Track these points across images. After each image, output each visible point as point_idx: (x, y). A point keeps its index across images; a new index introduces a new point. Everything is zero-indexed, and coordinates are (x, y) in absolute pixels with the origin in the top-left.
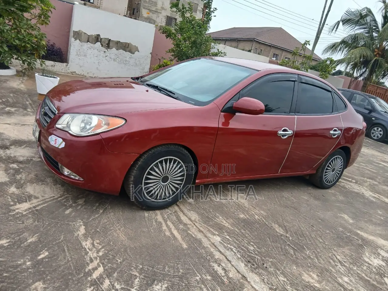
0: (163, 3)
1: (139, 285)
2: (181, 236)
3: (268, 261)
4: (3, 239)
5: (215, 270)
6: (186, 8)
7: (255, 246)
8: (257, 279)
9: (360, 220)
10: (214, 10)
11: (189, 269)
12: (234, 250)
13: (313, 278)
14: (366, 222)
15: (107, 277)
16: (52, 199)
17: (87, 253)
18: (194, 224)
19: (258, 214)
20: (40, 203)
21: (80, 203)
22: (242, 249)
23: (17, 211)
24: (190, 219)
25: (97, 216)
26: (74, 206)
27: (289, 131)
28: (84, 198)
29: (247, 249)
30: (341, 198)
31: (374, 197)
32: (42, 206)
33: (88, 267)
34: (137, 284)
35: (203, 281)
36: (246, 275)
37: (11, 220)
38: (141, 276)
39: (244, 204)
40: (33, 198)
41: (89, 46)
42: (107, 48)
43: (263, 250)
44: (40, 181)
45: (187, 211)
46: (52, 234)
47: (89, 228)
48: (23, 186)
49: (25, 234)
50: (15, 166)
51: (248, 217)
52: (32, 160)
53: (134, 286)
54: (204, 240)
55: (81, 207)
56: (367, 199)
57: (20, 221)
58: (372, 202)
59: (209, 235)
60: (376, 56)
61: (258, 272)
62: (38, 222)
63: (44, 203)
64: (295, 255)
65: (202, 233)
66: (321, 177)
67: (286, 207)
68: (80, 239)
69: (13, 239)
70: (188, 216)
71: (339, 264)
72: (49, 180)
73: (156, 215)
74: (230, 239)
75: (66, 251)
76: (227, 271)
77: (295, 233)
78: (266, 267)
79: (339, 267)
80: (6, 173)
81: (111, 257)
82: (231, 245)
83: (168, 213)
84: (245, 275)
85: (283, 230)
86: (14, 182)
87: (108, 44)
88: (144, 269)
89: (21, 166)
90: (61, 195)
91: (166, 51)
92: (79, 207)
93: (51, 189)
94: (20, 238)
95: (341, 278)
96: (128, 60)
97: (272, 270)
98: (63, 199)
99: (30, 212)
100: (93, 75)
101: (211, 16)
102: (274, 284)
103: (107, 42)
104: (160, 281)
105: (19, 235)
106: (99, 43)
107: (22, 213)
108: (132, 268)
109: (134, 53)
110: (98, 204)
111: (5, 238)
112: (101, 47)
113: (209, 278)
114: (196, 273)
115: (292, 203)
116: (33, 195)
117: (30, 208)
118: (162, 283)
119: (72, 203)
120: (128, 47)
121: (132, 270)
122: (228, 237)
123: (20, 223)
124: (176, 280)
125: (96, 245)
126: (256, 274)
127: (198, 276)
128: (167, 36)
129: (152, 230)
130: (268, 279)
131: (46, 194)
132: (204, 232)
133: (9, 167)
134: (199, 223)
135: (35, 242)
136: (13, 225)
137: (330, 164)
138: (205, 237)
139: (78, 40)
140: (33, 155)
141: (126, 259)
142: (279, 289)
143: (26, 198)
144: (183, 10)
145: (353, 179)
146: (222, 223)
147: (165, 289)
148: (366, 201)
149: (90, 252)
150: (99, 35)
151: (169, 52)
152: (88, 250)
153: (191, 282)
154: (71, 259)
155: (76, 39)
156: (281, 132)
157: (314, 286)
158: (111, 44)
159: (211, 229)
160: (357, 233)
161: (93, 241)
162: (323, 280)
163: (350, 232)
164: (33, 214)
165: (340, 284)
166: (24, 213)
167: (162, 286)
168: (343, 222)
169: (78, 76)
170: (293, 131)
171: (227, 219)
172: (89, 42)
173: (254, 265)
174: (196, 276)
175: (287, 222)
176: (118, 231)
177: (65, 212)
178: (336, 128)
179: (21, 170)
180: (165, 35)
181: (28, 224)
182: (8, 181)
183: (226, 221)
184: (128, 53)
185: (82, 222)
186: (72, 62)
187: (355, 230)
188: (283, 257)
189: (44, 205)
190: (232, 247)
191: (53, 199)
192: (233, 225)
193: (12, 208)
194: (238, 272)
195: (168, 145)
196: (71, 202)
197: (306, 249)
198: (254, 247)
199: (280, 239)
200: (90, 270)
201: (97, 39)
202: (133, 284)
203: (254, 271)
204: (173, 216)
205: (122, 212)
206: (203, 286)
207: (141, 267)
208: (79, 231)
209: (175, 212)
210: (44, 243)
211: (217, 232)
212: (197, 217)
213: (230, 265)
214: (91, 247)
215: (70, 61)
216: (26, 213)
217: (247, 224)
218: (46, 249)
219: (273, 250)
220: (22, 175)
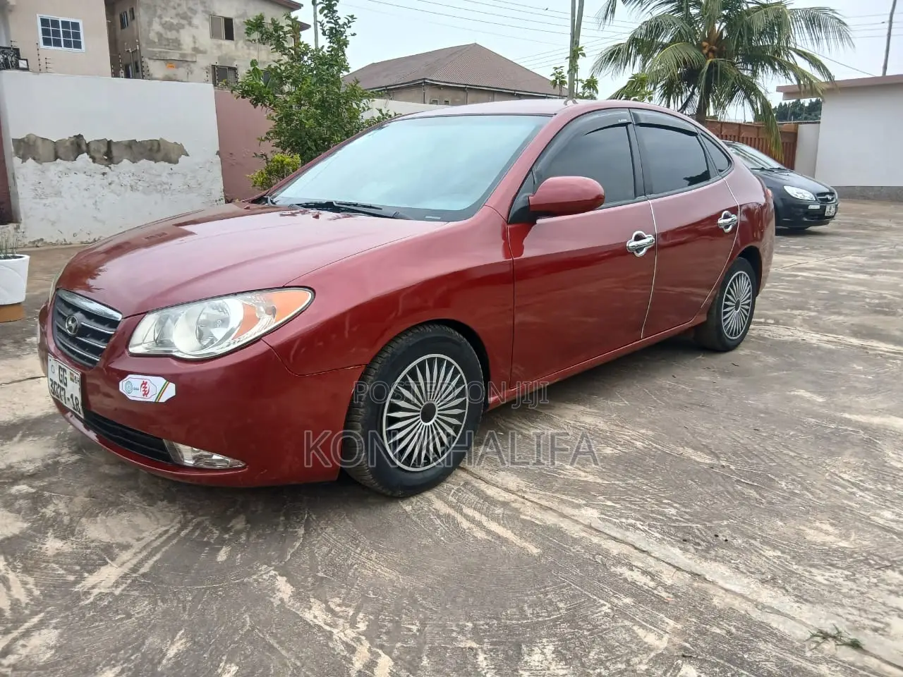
0: (194, 37)
1: (493, 667)
2: (512, 532)
3: (721, 526)
4: (102, 669)
5: (629, 580)
6: (282, 27)
7: (675, 505)
8: (722, 569)
9: (834, 392)
10: (349, 22)
11: (574, 597)
12: (641, 527)
13: (827, 533)
14: (846, 393)
15: (411, 673)
16: (164, 538)
17: (329, 636)
18: (523, 498)
19: (637, 437)
20: (141, 556)
21: (239, 526)
22: (654, 519)
23: (96, 591)
24: (507, 490)
25: (298, 544)
26: (229, 539)
27: (646, 236)
28: (240, 513)
29: (665, 515)
30: (771, 360)
31: (829, 342)
32: (151, 562)
33: (351, 666)
34: (487, 666)
35: (621, 612)
36: (698, 569)
37: (93, 619)
38: (485, 645)
39: (597, 426)
40: (117, 550)
41: (61, 168)
42: (106, 163)
43: (697, 507)
44: (109, 506)
45: (490, 476)
46: (218, 619)
47: (297, 576)
48: (74, 530)
49: (151, 639)
50: (23, 488)
51: (620, 448)
52: (57, 463)
53: (483, 672)
54: (565, 525)
55: (248, 536)
56: (818, 348)
57: (118, 614)
58: (831, 352)
59: (568, 511)
60: (707, 56)
61: (716, 556)
62: (164, 601)
63: (151, 555)
64: (765, 498)
65: (551, 512)
66: (719, 327)
67: (682, 407)
68: (292, 609)
69: (127, 660)
70: (499, 485)
71: (855, 490)
72: (129, 498)
73: (429, 502)
74: (618, 506)
75: (276, 645)
76: (654, 576)
77: (735, 453)
78: (726, 540)
79: (861, 496)
80: (11, 512)
81: (390, 625)
82: (627, 518)
83: (453, 491)
84: (695, 572)
85: (707, 454)
86: (47, 528)
87: (108, 153)
88: (481, 629)
89: (38, 483)
90: (180, 522)
91: (259, 139)
92: (244, 537)
93: (147, 516)
94: (143, 654)
95: (878, 515)
96: (164, 179)
97: (740, 541)
98: (193, 531)
99: (130, 585)
100: (88, 237)
101: (346, 36)
102: (763, 570)
103: (104, 149)
104: (531, 642)
105: (137, 649)
106: (84, 157)
107: (112, 594)
108: (454, 635)
109: (176, 162)
110: (282, 518)
111: (104, 666)
112: (92, 163)
113: (628, 601)
114: (595, 600)
115: (687, 395)
116: (113, 544)
117: (124, 577)
118: (539, 644)
119: (220, 533)
120: (159, 150)
121: (455, 639)
122: (609, 503)
123: (122, 619)
124: (564, 628)
125: (338, 609)
126: (715, 560)
127: (605, 605)
128: (255, 103)
129: (442, 538)
130: (744, 564)
131: (143, 531)
132: (554, 508)
133: (10, 495)
134: (531, 491)
135: (187, 651)
136: (107, 628)
137: (729, 293)
138: (564, 517)
139: (30, 161)
140: (52, 450)
141: (426, 618)
142: (779, 577)
143: (97, 555)
144: (276, 34)
145: (767, 317)
146: (580, 479)
147: (554, 656)
148: (819, 353)
149: (335, 631)
150: (80, 137)
151: (266, 138)
152: (327, 628)
153: (598, 623)
154: (301, 662)
155: (24, 159)
156: (632, 244)
157: (841, 547)
158: (115, 152)
159: (564, 497)
160: (846, 418)
161: (326, 602)
162: (848, 530)
163: (833, 420)
164: (141, 586)
165: (883, 528)
166: (117, 592)
167: (543, 653)
168: (806, 405)
169: (52, 247)
170: (655, 236)
171: (583, 466)
172: (61, 159)
173: (699, 544)
174: (599, 607)
175: (704, 436)
176: (369, 564)
177: (216, 558)
178: (726, 210)
179: (47, 494)
180: (247, 100)
181: (141, 615)
182: (28, 528)
183: (585, 472)
184: (163, 163)
185: (271, 568)
186: (29, 217)
187: (838, 414)
188: (743, 511)
189: (155, 559)
190: (633, 522)
191: (169, 539)
192: (601, 474)
193: (78, 588)
194: (678, 569)
195: (418, 329)
196: (216, 533)
197: (777, 479)
198: (675, 508)
199: (714, 475)
200: (359, 671)
201: (78, 146)
202: (478, 668)
203: (708, 556)
204: (466, 493)
205: (350, 519)
206: (627, 623)
207: (470, 625)
208: (278, 590)
209: (466, 483)
210: (213, 647)
211: (580, 500)
212: (519, 480)
213: (651, 561)
214: (329, 619)
215: (22, 216)
216: (123, 590)
217: (629, 463)
218: (224, 658)
219: (716, 501)
220: (57, 505)
